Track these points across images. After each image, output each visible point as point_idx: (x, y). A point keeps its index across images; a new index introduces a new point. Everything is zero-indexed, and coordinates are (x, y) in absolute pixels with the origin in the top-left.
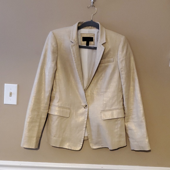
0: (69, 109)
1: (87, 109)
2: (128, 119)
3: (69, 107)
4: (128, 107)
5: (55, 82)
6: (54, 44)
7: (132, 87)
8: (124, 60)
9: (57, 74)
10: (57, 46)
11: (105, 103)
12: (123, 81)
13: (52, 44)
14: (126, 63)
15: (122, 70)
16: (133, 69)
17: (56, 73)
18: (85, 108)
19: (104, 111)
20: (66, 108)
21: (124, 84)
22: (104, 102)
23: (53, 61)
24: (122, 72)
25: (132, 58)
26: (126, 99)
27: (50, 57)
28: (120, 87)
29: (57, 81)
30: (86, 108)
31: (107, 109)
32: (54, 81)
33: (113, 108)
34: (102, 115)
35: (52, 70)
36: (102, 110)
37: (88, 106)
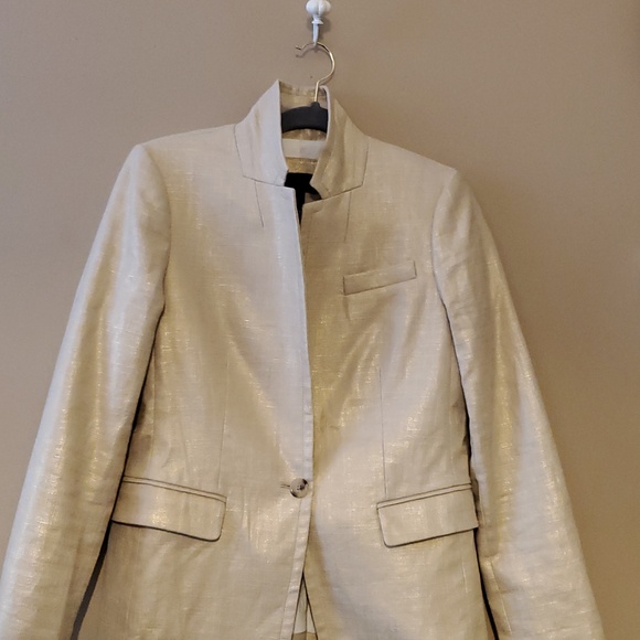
0: (221, 498)
1: (306, 502)
2: (494, 540)
3: (220, 489)
4: (492, 482)
5: (157, 367)
6: (152, 194)
7: (502, 389)
8: (463, 267)
9: (165, 332)
10: (168, 209)
11: (394, 466)
12: (465, 356)
13: (142, 195)
14: (471, 277)
15: (457, 307)
16: (503, 310)
17: (161, 324)
18: (294, 495)
19: (389, 502)
20: (207, 496)
21: (470, 372)
22: (389, 461)
23: (151, 268)
24: (456, 315)
25: (494, 264)
26: (483, 439)
27: (136, 253)
28: (454, 385)
29: (163, 363)
30: (299, 492)
31: (403, 490)
32: (152, 365)
33: (432, 485)
34: (383, 523)
35: (146, 309)
36: (382, 496)
37: (311, 485)
